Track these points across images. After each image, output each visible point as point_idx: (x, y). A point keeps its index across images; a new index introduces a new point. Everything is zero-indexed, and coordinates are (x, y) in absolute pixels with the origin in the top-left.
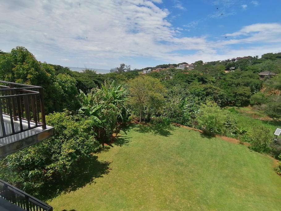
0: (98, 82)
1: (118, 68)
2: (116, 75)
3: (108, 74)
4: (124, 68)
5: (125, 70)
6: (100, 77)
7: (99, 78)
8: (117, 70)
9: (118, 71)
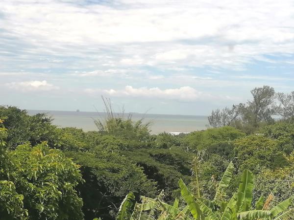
0: (157, 171)
1: (241, 109)
2: (233, 136)
3: (198, 136)
4: (270, 107)
5: (273, 112)
6: (165, 146)
7: (164, 151)
8: (240, 117)
9: (245, 119)
